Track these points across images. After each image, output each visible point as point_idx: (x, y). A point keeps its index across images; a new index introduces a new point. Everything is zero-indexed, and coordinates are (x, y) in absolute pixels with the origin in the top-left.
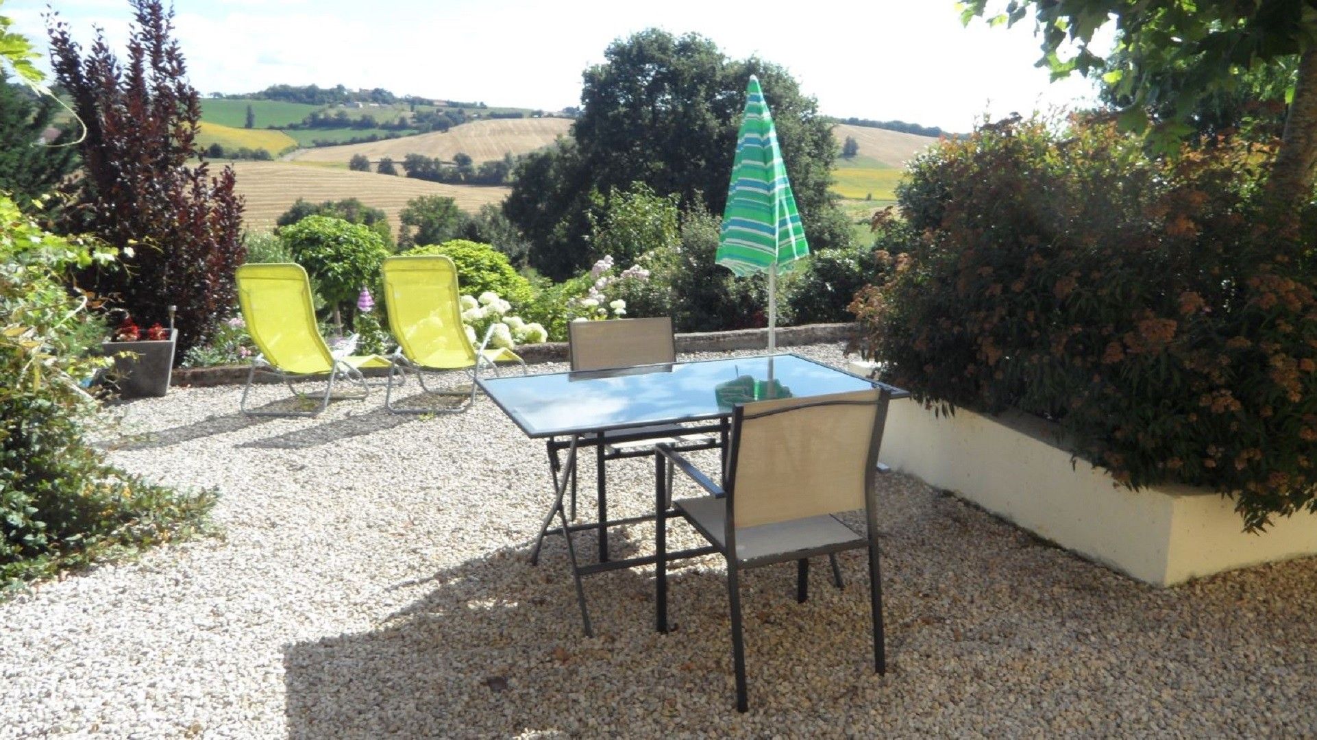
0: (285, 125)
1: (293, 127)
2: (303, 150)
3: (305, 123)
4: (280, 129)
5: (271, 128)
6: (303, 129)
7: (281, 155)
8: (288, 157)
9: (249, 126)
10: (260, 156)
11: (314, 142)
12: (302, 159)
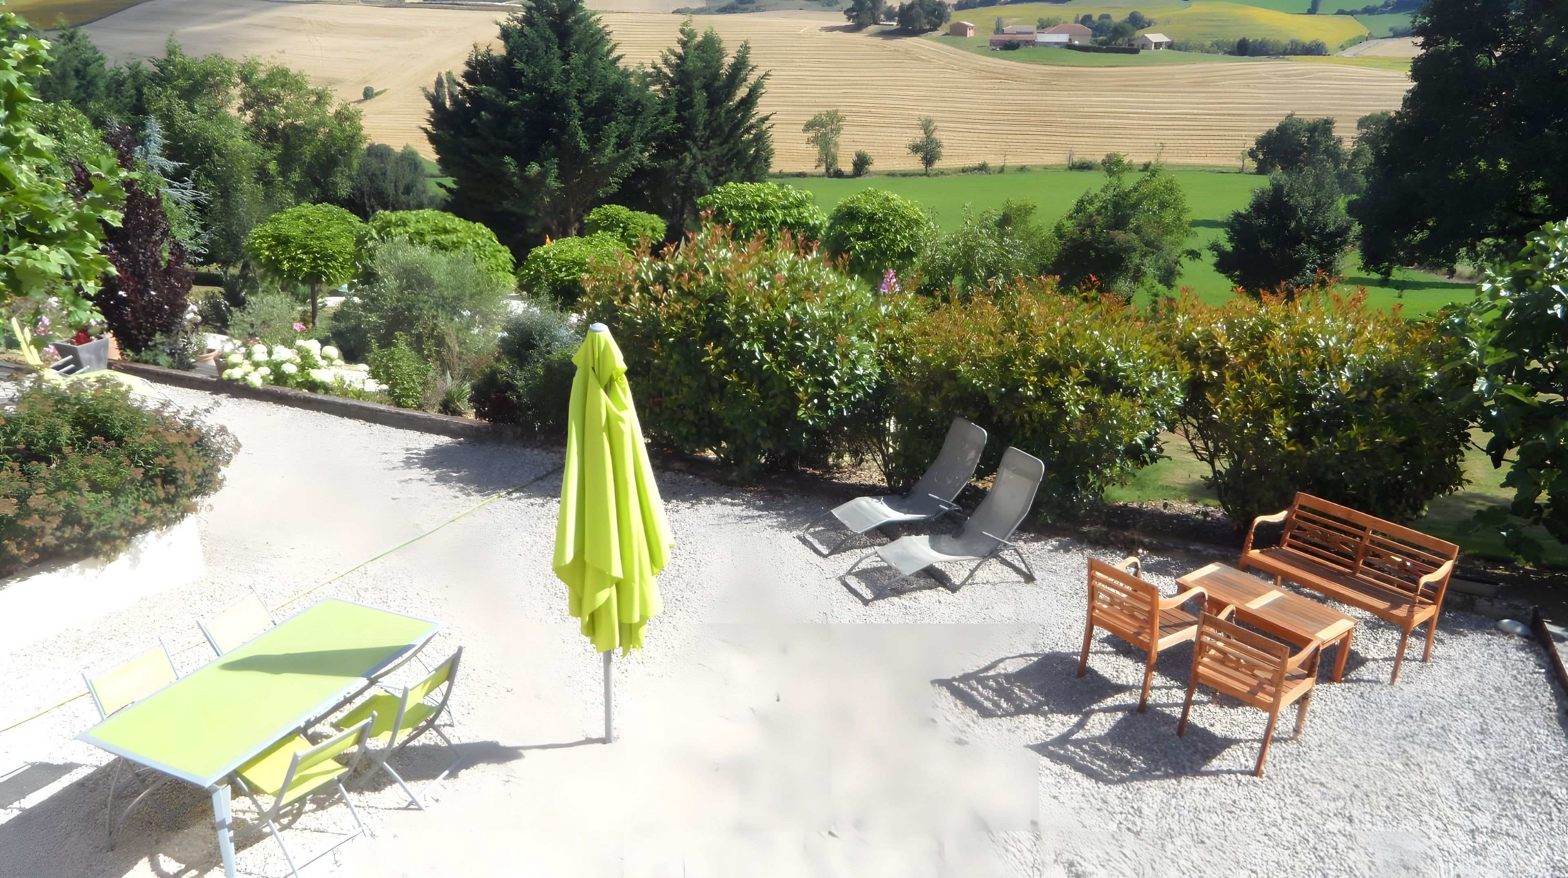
0: (1359, 9)
1: (1370, 11)
2: (1375, 41)
3: (1386, 5)
4: (1352, 13)
5: (1341, 12)
6: (1383, 13)
7: (1342, 48)
8: (1349, 53)
9: (1312, 11)
10: (1315, 50)
11: (1391, 30)
12: (1368, 53)
